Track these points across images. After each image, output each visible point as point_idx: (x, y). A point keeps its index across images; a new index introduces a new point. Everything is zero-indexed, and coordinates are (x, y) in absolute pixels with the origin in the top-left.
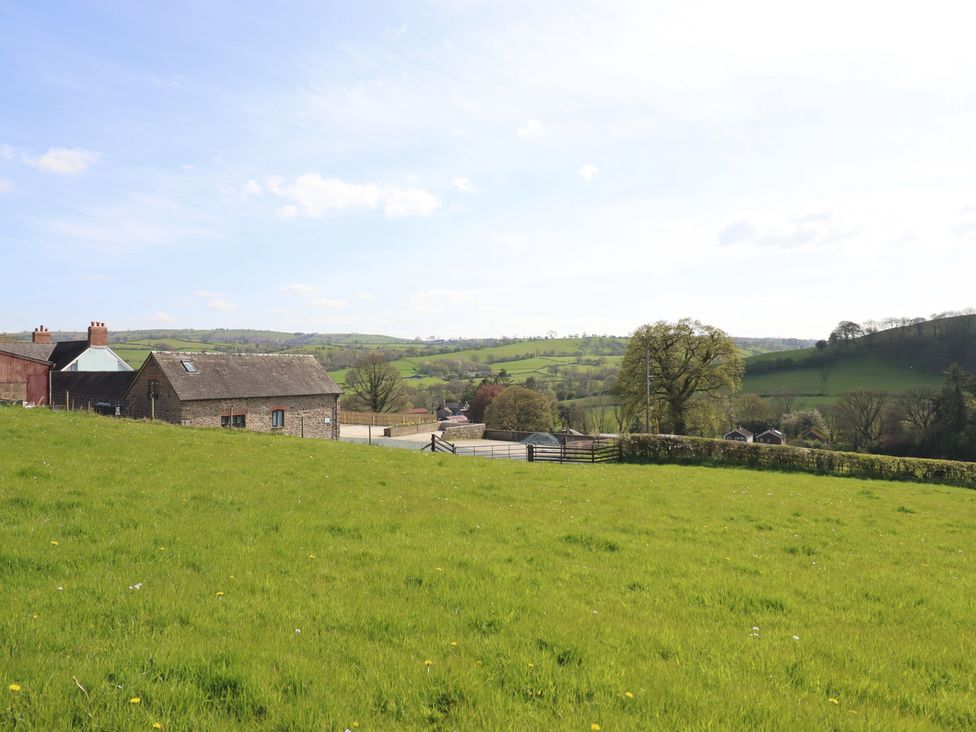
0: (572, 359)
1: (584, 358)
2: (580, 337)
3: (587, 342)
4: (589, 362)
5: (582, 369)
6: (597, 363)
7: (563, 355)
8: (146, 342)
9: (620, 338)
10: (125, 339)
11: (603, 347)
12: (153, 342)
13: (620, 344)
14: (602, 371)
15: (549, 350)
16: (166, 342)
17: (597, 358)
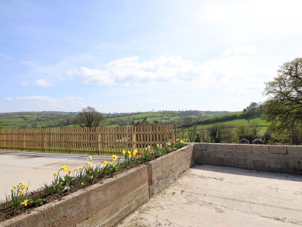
0: (160, 118)
1: (164, 118)
2: (162, 111)
3: (164, 112)
4: (165, 119)
5: (164, 121)
6: (168, 119)
7: (157, 117)
8: (17, 116)
9: (174, 111)
10: (10, 115)
11: (169, 114)
12: (20, 116)
13: (174, 113)
14: (170, 122)
15: (152, 115)
16: (24, 115)
17: (168, 118)
